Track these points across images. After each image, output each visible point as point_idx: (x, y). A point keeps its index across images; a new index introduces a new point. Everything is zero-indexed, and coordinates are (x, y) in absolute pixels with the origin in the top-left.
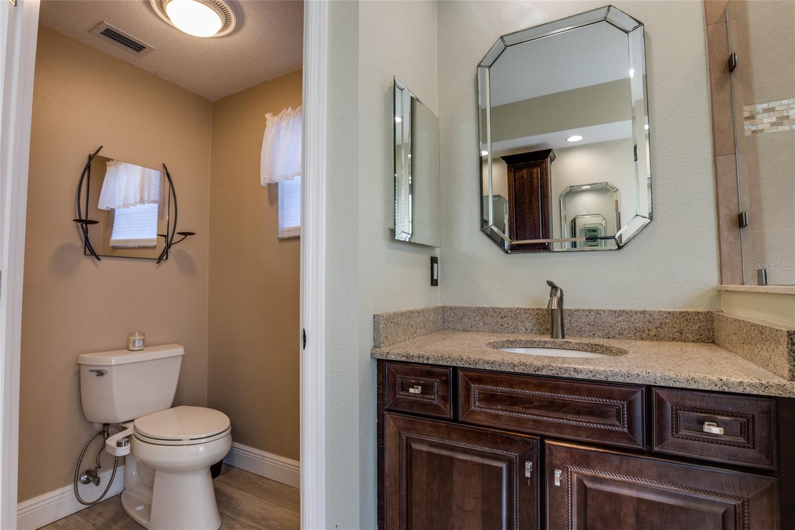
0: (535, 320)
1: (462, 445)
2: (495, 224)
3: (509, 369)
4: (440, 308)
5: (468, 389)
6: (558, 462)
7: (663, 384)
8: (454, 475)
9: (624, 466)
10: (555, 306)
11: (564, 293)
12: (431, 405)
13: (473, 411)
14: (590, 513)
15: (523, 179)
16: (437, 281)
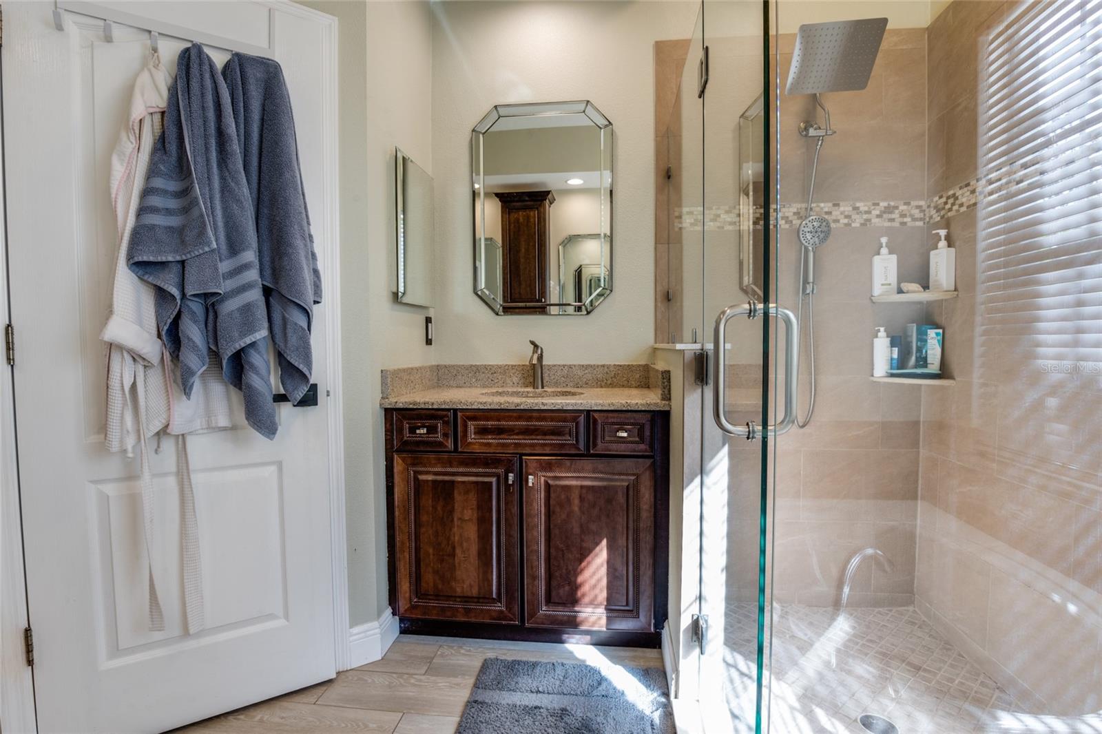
0: (520, 375)
1: (461, 470)
2: (486, 287)
3: (497, 407)
4: (435, 366)
5: (465, 426)
6: (531, 471)
7: (595, 408)
8: (455, 495)
9: (573, 466)
10: (535, 362)
11: (544, 351)
12: (436, 442)
13: (470, 443)
14: (552, 502)
15: (518, 223)
16: (431, 340)
